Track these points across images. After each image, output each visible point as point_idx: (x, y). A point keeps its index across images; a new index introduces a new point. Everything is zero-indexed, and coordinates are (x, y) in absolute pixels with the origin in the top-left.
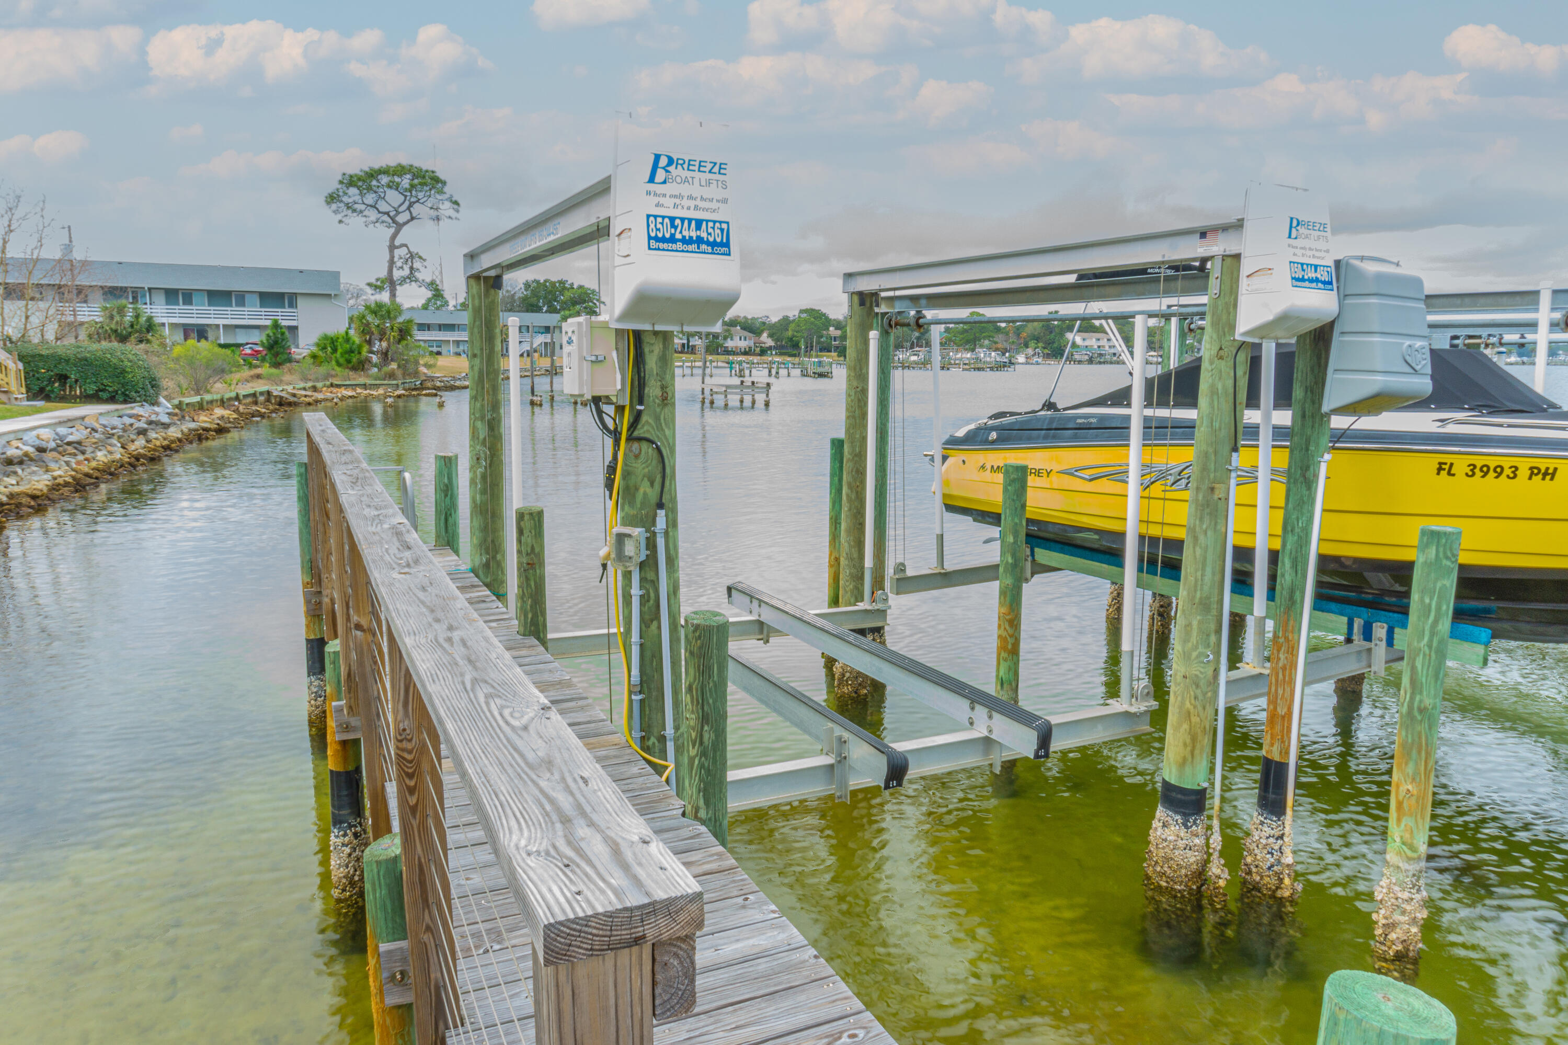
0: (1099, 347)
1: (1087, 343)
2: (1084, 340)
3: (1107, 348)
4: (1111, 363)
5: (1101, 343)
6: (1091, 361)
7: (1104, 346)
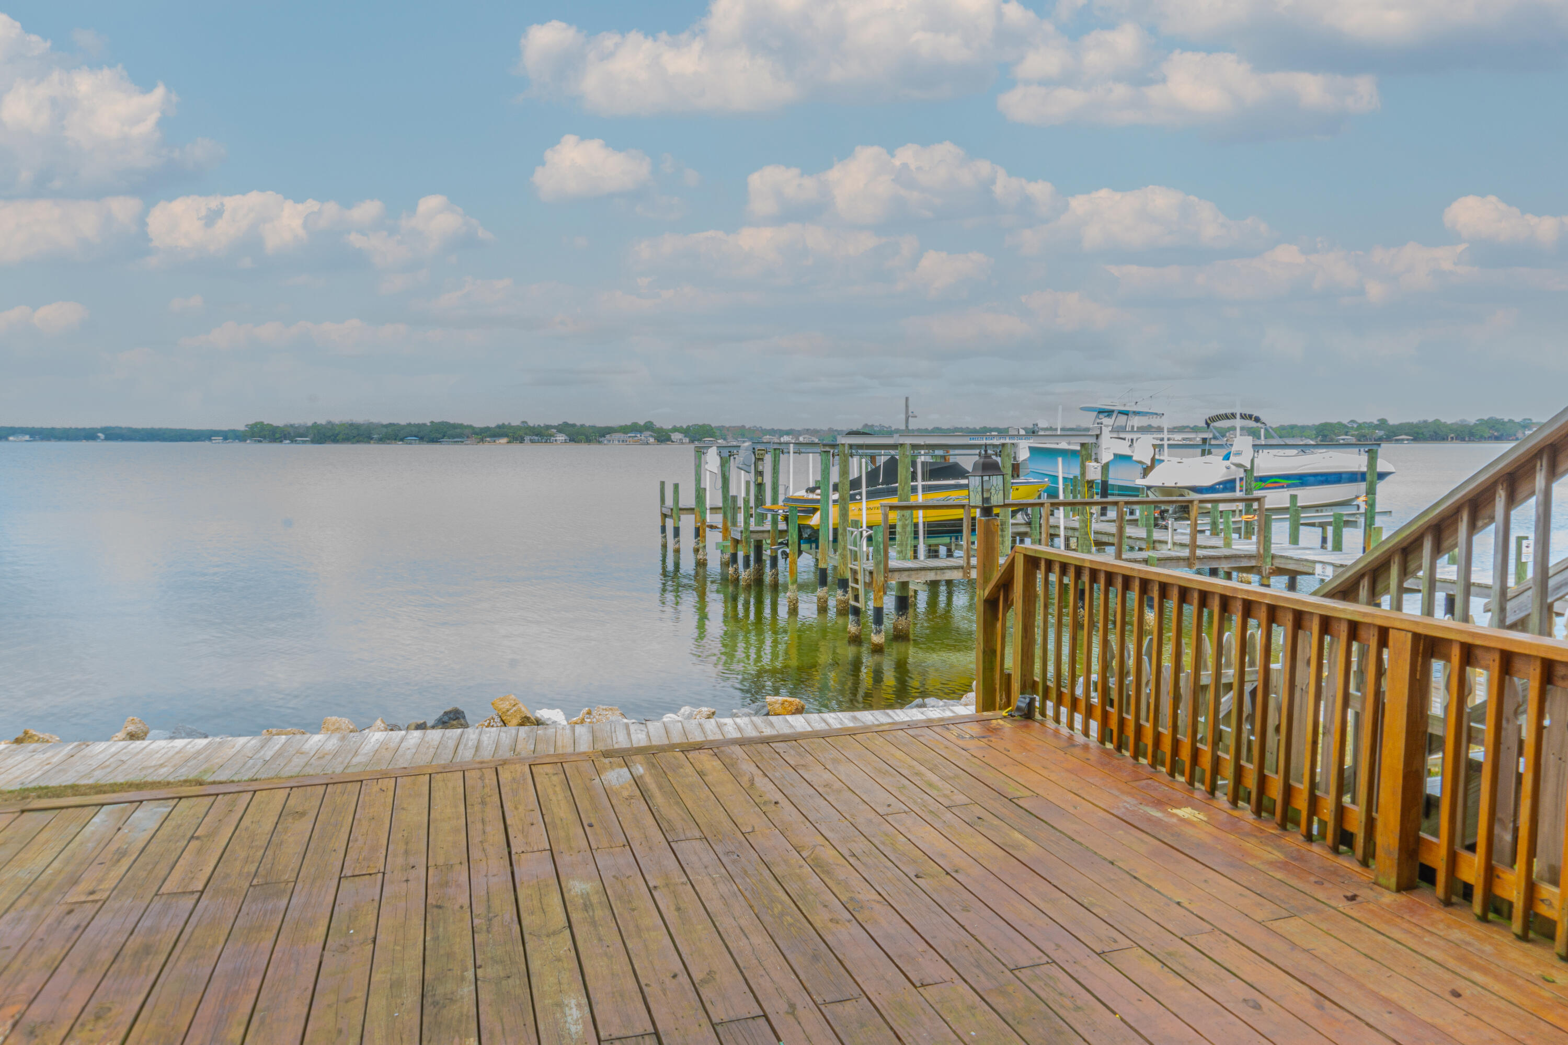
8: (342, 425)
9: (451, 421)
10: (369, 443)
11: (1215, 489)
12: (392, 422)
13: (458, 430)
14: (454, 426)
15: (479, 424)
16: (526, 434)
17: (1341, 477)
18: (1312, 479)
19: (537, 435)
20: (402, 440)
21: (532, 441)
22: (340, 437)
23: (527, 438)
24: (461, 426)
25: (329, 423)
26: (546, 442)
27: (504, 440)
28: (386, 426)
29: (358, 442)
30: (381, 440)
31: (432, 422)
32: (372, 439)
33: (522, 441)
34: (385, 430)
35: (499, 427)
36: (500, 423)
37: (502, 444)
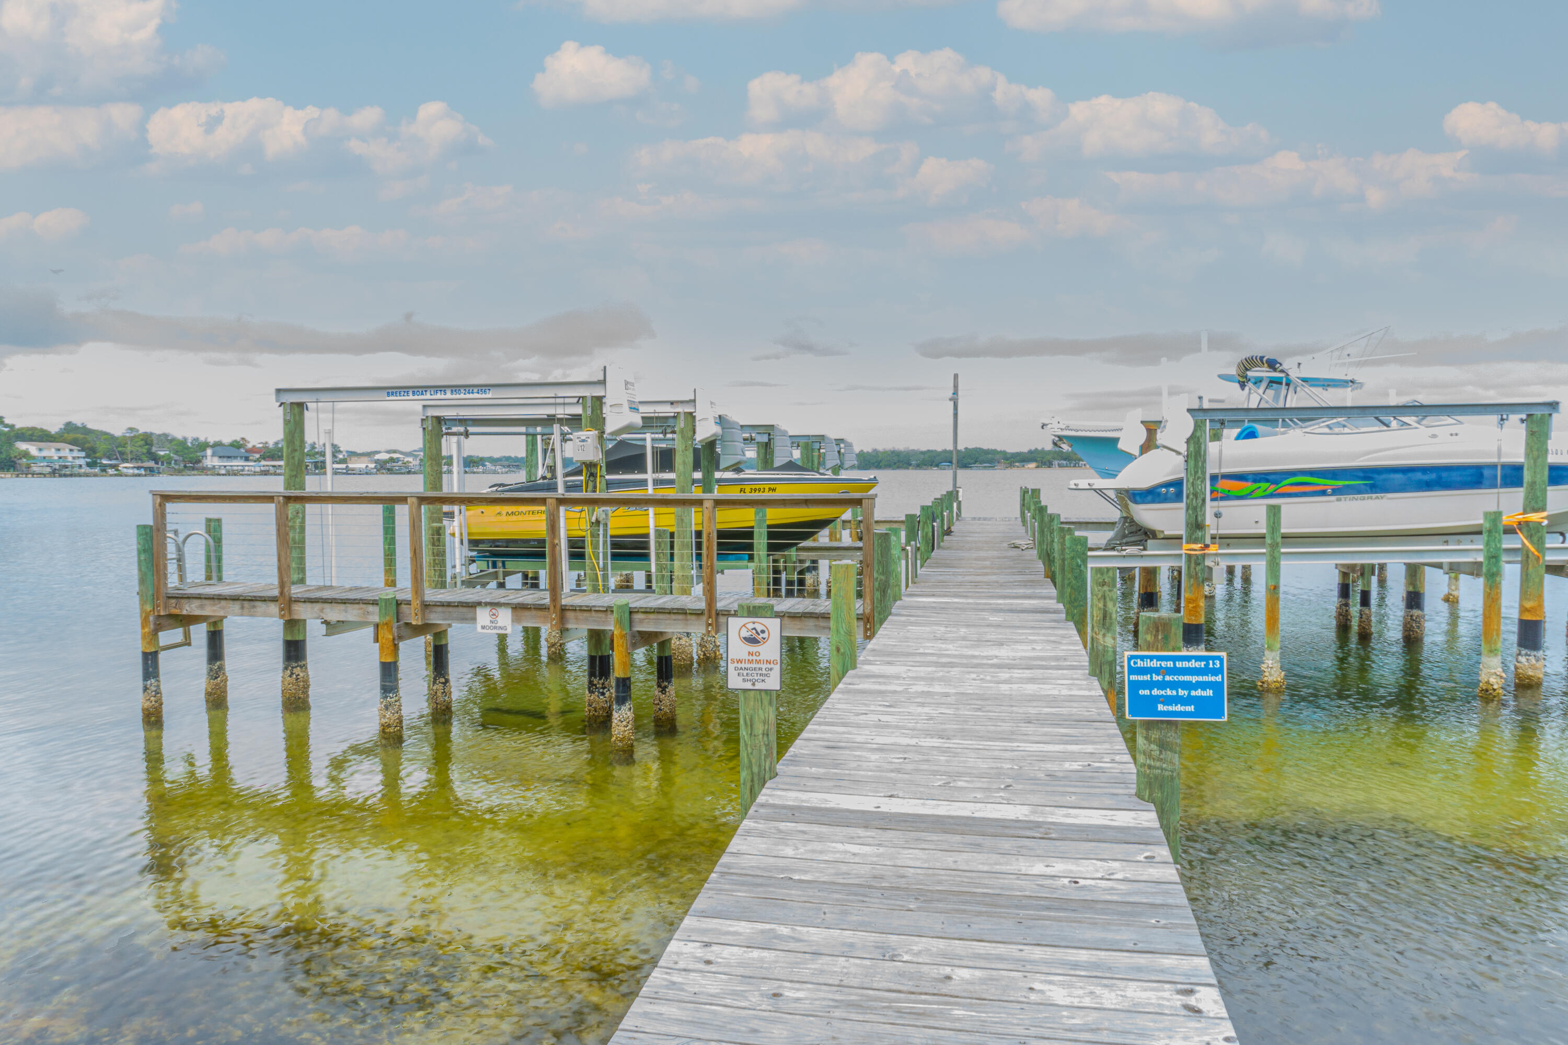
0: (60, 458)
1: (44, 454)
2: (40, 450)
3: (70, 459)
4: (80, 475)
5: (62, 454)
6: (54, 473)
7: (66, 457)
8: (885, 452)
9: (985, 447)
10: (908, 468)
11: (1159, 494)
12: (931, 449)
13: (990, 456)
14: (987, 452)
15: (1011, 449)
16: (1054, 459)
17: (1481, 475)
18: (1399, 477)
19: (1065, 459)
20: (937, 466)
21: (1060, 466)
22: (882, 464)
23: (1056, 462)
24: (994, 452)
25: (875, 450)
26: (1075, 466)
27: (1033, 465)
28: (923, 453)
29: (898, 468)
30: (919, 466)
31: (966, 448)
32: (910, 465)
33: (1050, 465)
34: (922, 456)
35: (1030, 452)
36: (1033, 448)
37: (1031, 469)
